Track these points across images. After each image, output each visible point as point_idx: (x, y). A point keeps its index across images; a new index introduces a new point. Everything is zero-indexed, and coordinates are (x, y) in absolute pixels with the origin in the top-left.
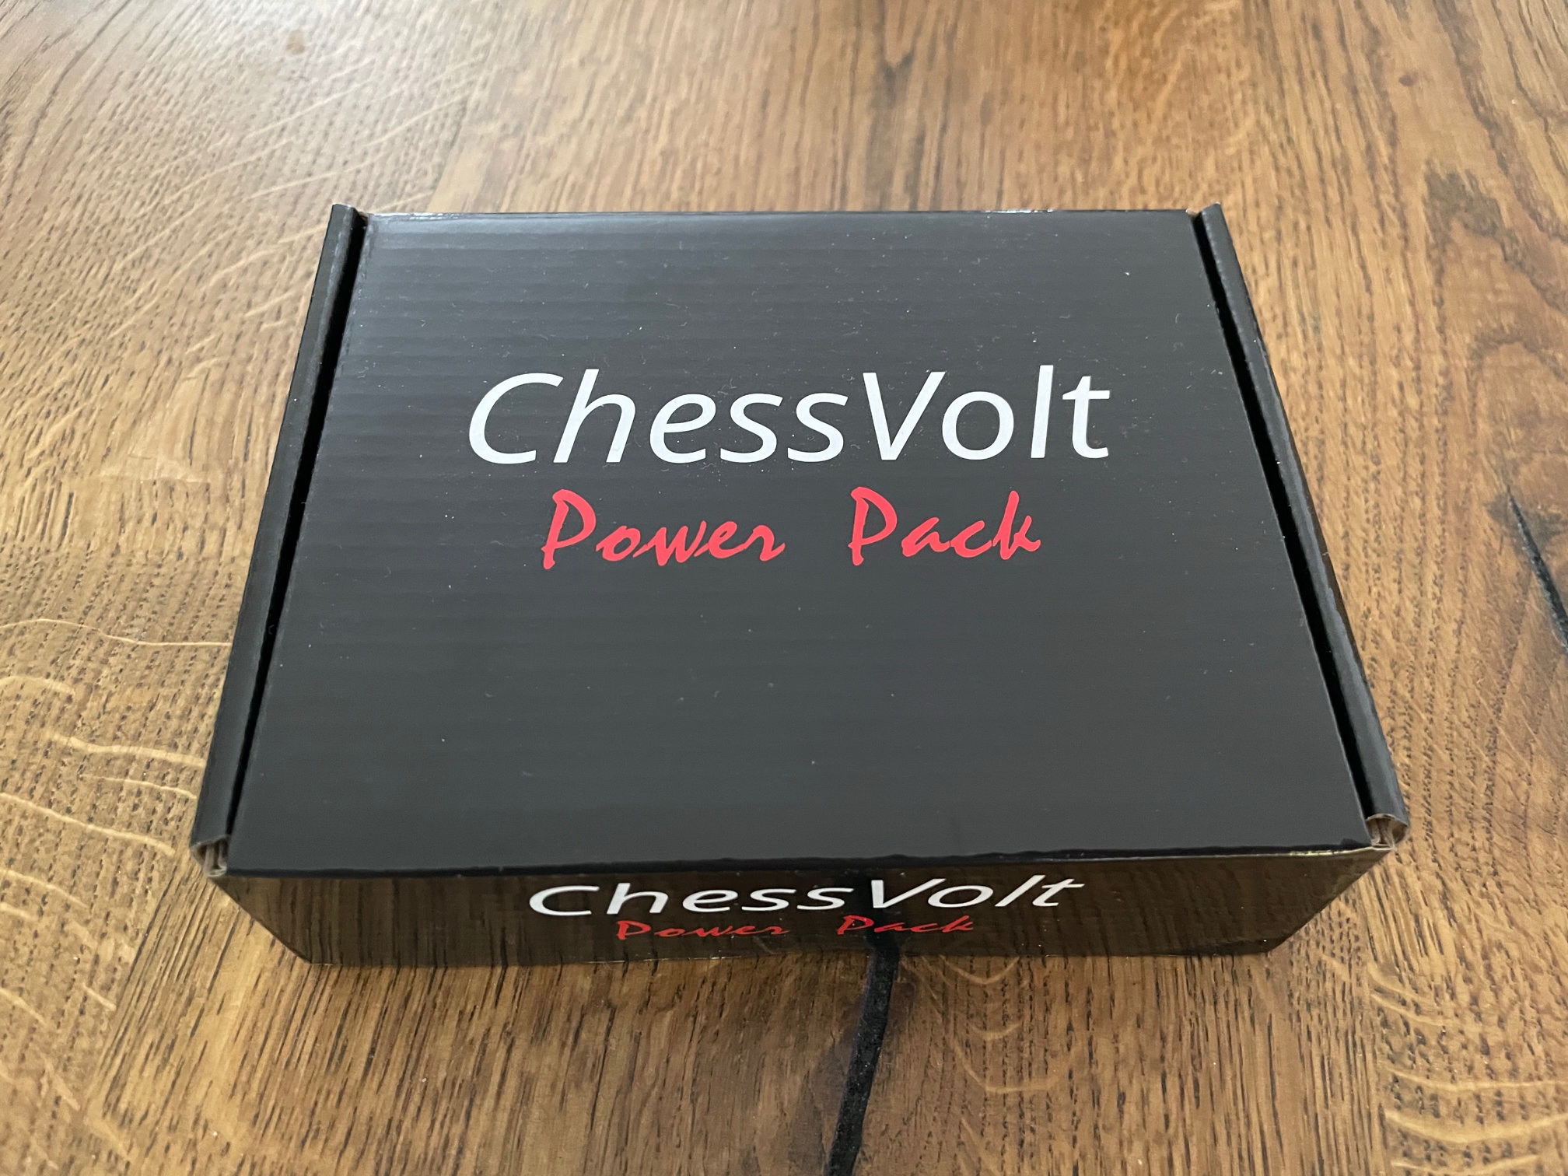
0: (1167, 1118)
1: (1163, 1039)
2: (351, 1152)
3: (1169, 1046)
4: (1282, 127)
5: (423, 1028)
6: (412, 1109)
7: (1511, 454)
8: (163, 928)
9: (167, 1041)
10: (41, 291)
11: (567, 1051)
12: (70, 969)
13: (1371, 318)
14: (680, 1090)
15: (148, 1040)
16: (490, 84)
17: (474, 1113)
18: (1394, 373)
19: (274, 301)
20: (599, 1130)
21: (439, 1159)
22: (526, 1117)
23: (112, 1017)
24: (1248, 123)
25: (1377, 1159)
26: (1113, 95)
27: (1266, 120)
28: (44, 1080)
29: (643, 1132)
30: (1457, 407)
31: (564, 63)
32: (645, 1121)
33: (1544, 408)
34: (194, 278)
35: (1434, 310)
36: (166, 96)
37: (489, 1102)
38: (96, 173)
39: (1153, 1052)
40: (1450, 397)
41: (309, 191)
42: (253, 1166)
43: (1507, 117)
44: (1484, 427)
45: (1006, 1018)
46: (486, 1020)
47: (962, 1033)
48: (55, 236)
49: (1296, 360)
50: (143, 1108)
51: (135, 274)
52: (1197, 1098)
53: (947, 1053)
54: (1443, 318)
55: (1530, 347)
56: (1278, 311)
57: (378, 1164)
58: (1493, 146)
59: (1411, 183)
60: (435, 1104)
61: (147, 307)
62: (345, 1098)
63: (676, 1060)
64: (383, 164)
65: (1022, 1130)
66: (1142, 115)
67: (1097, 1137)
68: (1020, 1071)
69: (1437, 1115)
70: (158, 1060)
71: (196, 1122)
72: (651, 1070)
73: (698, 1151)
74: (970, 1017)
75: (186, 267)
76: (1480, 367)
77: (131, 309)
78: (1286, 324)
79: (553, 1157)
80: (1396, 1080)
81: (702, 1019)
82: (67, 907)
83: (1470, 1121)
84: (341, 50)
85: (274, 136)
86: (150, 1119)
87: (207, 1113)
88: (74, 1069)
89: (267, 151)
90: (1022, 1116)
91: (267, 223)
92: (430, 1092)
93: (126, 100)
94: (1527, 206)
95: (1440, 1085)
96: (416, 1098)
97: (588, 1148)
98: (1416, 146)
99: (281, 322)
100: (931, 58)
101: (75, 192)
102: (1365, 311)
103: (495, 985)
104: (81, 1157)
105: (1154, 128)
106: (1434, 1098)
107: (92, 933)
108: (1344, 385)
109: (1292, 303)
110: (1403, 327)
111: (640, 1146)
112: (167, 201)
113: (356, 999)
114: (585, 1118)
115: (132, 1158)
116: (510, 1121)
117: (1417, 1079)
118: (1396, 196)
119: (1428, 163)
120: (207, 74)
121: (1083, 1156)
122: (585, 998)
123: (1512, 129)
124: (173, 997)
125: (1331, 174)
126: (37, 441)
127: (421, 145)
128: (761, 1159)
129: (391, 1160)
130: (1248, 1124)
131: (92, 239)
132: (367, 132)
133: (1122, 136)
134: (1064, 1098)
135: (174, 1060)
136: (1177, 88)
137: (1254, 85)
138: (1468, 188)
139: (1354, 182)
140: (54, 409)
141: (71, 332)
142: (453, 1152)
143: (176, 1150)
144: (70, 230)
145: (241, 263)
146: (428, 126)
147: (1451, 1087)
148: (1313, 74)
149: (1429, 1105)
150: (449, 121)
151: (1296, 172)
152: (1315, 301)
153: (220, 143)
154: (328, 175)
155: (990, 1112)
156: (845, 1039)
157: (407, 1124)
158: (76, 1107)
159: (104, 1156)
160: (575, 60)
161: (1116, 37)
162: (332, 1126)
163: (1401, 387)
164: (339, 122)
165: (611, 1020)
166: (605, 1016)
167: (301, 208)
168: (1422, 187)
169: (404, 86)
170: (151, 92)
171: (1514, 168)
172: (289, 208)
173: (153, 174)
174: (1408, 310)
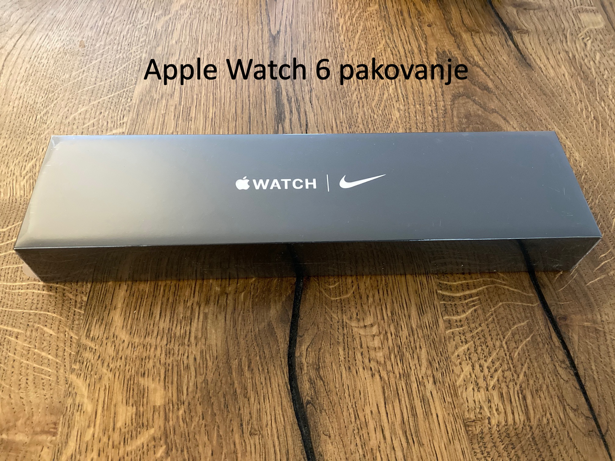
0: (380, 299)
1: (378, 281)
2: (159, 337)
3: (379, 283)
4: (393, 42)
5: (174, 306)
6: (175, 325)
7: (464, 126)
8: (94, 291)
9: (101, 318)
10: (15, 126)
11: (216, 306)
12: (68, 305)
13: (423, 94)
14: (249, 310)
15: (95, 319)
16: (148, 52)
17: (192, 323)
18: (430, 108)
19: (92, 122)
20: (228, 322)
21: (184, 335)
22: (207, 322)
23: (84, 315)
24: (383, 42)
25: (436, 302)
26: (342, 37)
27: (388, 41)
28: (66, 333)
29: (240, 321)
30: (448, 115)
31: (170, 43)
32: (240, 319)
33: (472, 113)
34: (64, 118)
35: (440, 90)
36: (42, 64)
37: (196, 320)
38: (24, 90)
39: (375, 285)
40: (446, 113)
41: (96, 89)
42: (132, 344)
43: (460, 33)
44: (455, 119)
45: (335, 282)
46: (191, 301)
47: (323, 287)
48: (15, 109)
49: (402, 107)
50: (97, 335)
51: (45, 118)
52: (388, 294)
53: (320, 292)
54: (443, 92)
55: (468, 97)
56: (396, 94)
57: (167, 339)
58: (456, 42)
59: (433, 55)
60: (181, 323)
61: (51, 127)
62: (155, 325)
63: (247, 304)
64: (118, 79)
65: (342, 307)
66: (351, 43)
67: (362, 306)
68: (340, 293)
69: (451, 290)
70: (100, 323)
71: (114, 336)
72: (240, 307)
73: (256, 324)
74: (325, 283)
75: (61, 114)
76: (454, 104)
77: (46, 128)
78: (398, 98)
79: (216, 331)
80: (440, 283)
81: (252, 293)
82: (64, 290)
83: (460, 291)
84: (98, 45)
85: (81, 74)
86: (100, 337)
87: (116, 334)
88: (75, 328)
89: (80, 78)
90: (342, 304)
91: (85, 100)
92: (179, 321)
93: (29, 66)
94: (466, 58)
95: (452, 283)
96: (175, 322)
97: (225, 327)
98: (432, 44)
99: (95, 128)
100: (286, 32)
101: (18, 96)
102: (421, 92)
103: (193, 292)
104: (81, 350)
105: (355, 46)
106: (450, 286)
107: (73, 295)
108: (416, 113)
109: (400, 91)
110: (432, 95)
111: (240, 325)
112: (50, 96)
113: (154, 301)
114: (223, 321)
115: (97, 348)
116: (202, 325)
117: (445, 283)
118: (428, 59)
119: (437, 48)
120: (54, 56)
121: (359, 311)
122: (219, 293)
123: (461, 37)
124: (100, 307)
125: (408, 55)
126: (25, 169)
127: (129, 72)
128: (273, 323)
129: (171, 338)
130: (402, 298)
131: (28, 109)
132: (111, 70)
133: (346, 49)
134: (352, 299)
135: (104, 322)
136: (361, 34)
137: (384, 31)
138: (449, 54)
139: (415, 56)
140: (28, 159)
141: (28, 137)
142: (188, 333)
143: (109, 344)
144: (20, 107)
145: (79, 112)
146: (130, 66)
147: (454, 283)
148: (401, 26)
149: (449, 288)
150: (137, 64)
151: (398, 55)
152: (406, 90)
153: (64, 77)
154: (101, 83)
155: (333, 304)
156: (292, 292)
157: (174, 329)
158: (77, 338)
159: (88, 349)
160: (174, 42)
161: (341, 21)
162: (153, 331)
163: (432, 111)
164: (101, 67)
165: (227, 296)
166: (226, 295)
167: (94, 94)
168: (435, 55)
169: (121, 55)
170: (37, 64)
171: (462, 48)
172: (91, 94)
173: (44, 88)
174: (433, 90)
